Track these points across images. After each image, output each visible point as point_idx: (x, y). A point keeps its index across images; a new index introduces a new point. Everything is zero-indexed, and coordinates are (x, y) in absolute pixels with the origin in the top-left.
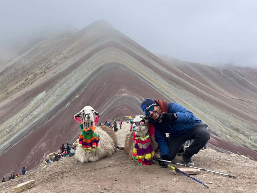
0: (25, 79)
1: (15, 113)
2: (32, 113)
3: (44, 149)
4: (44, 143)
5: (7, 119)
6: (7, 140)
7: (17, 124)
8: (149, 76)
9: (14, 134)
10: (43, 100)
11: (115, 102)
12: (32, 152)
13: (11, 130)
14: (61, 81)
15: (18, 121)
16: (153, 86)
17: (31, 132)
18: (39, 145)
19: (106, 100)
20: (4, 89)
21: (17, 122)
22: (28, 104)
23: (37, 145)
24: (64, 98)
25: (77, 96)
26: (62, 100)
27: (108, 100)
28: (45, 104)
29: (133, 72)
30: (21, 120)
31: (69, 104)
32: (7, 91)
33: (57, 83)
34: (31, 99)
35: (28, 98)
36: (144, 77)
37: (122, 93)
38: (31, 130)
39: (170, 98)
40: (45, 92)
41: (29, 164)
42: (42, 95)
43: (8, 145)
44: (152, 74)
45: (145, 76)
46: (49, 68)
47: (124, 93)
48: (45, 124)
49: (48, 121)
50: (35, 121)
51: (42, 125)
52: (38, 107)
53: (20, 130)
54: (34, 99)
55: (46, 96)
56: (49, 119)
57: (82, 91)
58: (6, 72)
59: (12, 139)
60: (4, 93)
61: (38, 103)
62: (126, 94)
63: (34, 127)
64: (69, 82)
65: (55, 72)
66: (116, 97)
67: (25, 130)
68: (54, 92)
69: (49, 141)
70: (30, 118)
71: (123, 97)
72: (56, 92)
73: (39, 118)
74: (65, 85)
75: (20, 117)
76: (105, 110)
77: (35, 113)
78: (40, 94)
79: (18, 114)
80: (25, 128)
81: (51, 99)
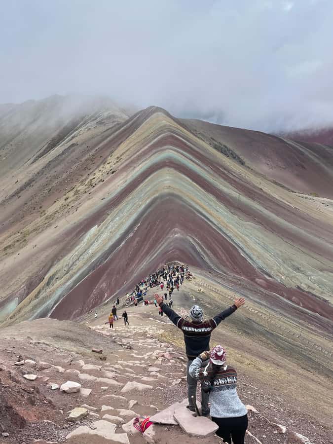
0: (65, 197)
1: (69, 251)
2: (87, 251)
3: (105, 289)
4: (104, 284)
5: (63, 257)
6: (69, 279)
7: (74, 263)
8: (207, 208)
9: (75, 273)
10: (97, 236)
11: (168, 244)
12: (95, 292)
13: (69, 268)
14: (113, 212)
15: (75, 259)
16: (211, 221)
17: (91, 273)
18: (100, 286)
19: (160, 241)
20: (39, 210)
21: (74, 261)
22: (81, 241)
23: (98, 285)
24: (118, 236)
25: (131, 235)
26: (116, 239)
27: (162, 241)
28: (100, 241)
29: (189, 205)
30: (77, 258)
31: (123, 243)
32: (45, 214)
33: (108, 215)
34: (83, 234)
35: (80, 232)
36: (201, 210)
37: (176, 233)
38: (90, 271)
39: (227, 236)
40: (97, 226)
41: (93, 302)
42: (94, 230)
43: (72, 284)
44: (212, 203)
45: (204, 208)
46: (94, 187)
47: (178, 234)
48: (102, 264)
49: (105, 262)
50: (93, 261)
51: (100, 266)
52: (92, 245)
53: (79, 269)
54: (86, 234)
55: (99, 231)
56: (106, 260)
57: (136, 229)
58: (35, 182)
59: (74, 278)
60: (41, 216)
61: (91, 240)
62: (179, 235)
63: (92, 267)
64: (121, 215)
65: (104, 198)
66: (169, 238)
67: (85, 271)
68: (106, 227)
69: (109, 281)
70: (86, 256)
71: (176, 238)
72: (109, 228)
73: (96, 258)
74: (117, 218)
75: (76, 255)
76: (158, 252)
77: (90, 251)
78: (92, 229)
79: (73, 252)
80: (84, 269)
81: (104, 236)
